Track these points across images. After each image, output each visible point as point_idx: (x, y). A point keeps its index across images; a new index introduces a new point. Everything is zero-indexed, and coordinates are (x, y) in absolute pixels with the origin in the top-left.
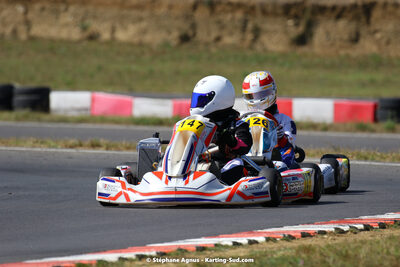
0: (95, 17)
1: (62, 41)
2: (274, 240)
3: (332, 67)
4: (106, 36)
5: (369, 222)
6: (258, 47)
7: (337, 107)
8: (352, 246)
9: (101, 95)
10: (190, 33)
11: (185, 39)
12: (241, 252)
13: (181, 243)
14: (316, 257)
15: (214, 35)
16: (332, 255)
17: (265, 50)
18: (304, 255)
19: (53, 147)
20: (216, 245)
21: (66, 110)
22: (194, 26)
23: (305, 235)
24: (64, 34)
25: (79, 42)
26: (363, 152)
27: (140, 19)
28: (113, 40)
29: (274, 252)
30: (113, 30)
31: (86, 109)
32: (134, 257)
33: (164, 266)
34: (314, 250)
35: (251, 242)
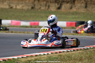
0: (12, 3)
1: (4, 9)
2: (53, 53)
3: (66, 14)
4: (14, 7)
5: (74, 49)
6: (49, 10)
7: (67, 23)
8: (71, 55)
9: (13, 21)
10: (34, 7)
11: (32, 8)
12: (45, 56)
13: (32, 54)
14: (62, 57)
15: (39, 7)
16: (66, 56)
17: (51, 10)
18: (59, 57)
19: (2, 33)
20: (40, 55)
21: (5, 24)
22: (34, 5)
23: (60, 52)
24: (5, 7)
25: (8, 9)
27: (22, 4)
28: (16, 8)
29: (53, 56)
30: (16, 6)
31: (10, 24)
32: (21, 57)
33: (28, 59)
34: (62, 56)
35: (48, 54)
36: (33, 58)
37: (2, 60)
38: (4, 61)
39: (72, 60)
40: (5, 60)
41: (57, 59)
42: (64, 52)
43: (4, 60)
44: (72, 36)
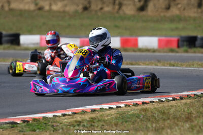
1: (25, 11)
2: (129, 106)
3: (157, 21)
4: (47, 8)
5: (175, 97)
6: (121, 12)
7: (160, 41)
8: (167, 108)
10: (88, 6)
11: (85, 9)
12: (113, 112)
13: (84, 108)
14: (149, 114)
15: (99, 7)
16: (156, 112)
17: (125, 14)
18: (143, 113)
20: (101, 109)
21: (28, 44)
22: (90, 3)
23: (144, 103)
24: (27, 7)
25: (34, 11)
26: (172, 62)
28: (50, 10)
29: (129, 112)
30: (50, 5)
31: (37, 44)
32: (61, 115)
33: (75, 119)
34: (148, 110)
35: (118, 107)
36: (87, 117)
37: (21, 121)
38: (25, 124)
39: (169, 119)
40: (28, 121)
41: (137, 119)
42: (153, 102)
43: (24, 121)
44: (169, 68)
